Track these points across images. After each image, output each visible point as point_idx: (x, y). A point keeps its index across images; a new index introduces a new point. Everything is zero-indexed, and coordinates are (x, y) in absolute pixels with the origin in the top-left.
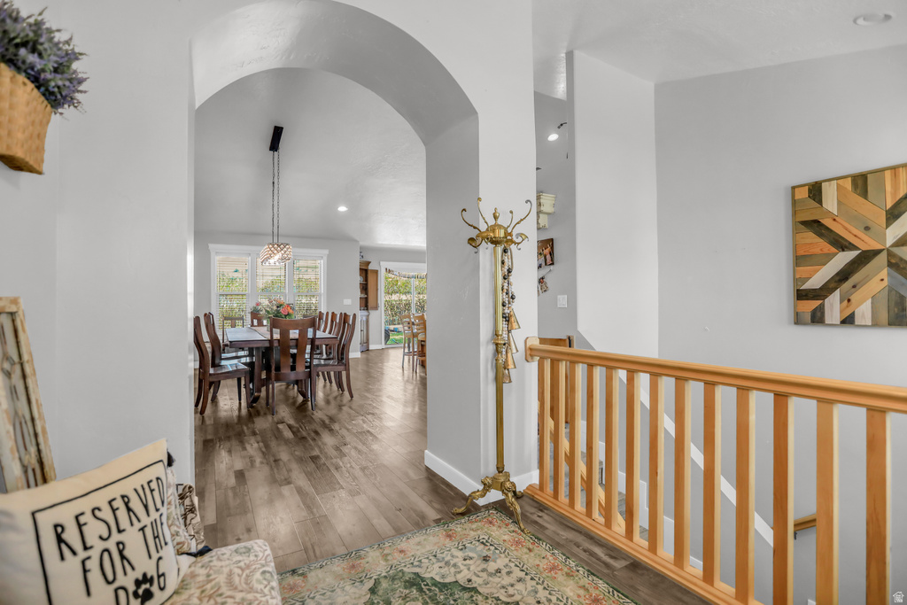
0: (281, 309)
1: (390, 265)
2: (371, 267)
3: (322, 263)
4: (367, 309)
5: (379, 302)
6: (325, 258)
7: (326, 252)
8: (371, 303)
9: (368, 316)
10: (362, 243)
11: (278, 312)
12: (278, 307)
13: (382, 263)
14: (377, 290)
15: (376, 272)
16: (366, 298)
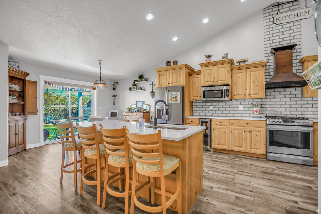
1: (50, 79)
2: (29, 78)
4: (24, 114)
5: (38, 108)
8: (28, 109)
9: (25, 120)
13: (41, 76)
14: (36, 98)
15: (35, 83)
16: (23, 104)
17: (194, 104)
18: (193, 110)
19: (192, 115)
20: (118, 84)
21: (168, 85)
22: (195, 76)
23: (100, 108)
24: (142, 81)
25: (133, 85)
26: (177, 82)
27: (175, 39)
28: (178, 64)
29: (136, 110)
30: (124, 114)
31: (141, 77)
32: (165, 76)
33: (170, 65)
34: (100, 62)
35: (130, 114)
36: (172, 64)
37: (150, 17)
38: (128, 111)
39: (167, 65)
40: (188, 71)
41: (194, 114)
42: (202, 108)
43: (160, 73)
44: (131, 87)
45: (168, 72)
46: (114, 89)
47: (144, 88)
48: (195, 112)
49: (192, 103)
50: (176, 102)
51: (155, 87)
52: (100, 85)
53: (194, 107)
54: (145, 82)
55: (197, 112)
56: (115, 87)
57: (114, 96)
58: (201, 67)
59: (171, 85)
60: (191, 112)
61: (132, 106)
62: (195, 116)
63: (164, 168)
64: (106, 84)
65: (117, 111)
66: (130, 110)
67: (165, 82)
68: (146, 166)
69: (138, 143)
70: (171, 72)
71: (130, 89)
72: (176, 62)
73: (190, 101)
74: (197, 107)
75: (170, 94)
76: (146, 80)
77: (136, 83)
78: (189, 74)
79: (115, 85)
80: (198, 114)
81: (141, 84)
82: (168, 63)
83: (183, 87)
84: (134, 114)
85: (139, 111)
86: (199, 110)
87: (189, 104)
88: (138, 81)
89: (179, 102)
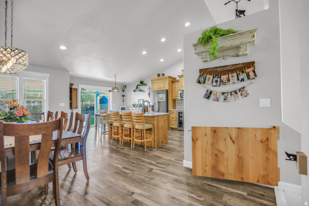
0: (15, 111)
1: (84, 86)
2: (73, 87)
3: (45, 82)
4: (72, 109)
5: (78, 105)
6: (48, 79)
7: (49, 75)
8: (73, 106)
10: (71, 73)
11: (12, 114)
12: (11, 109)
13: (79, 85)
14: (77, 99)
15: (76, 89)
16: (71, 103)
17: (176, 101)
18: (175, 106)
19: (175, 109)
20: (126, 87)
21: (158, 89)
22: (176, 83)
23: (114, 104)
24: (142, 85)
25: (136, 88)
26: (164, 87)
27: (162, 60)
28: (165, 75)
29: (138, 106)
30: (131, 108)
31: (142, 83)
32: (157, 83)
33: (160, 76)
34: (115, 75)
35: (135, 108)
36: (161, 75)
37: (144, 53)
38: (133, 106)
39: (158, 76)
40: (171, 80)
41: (177, 108)
42: (181, 104)
43: (154, 81)
44: (135, 89)
45: (159, 80)
46: (123, 91)
47: (144, 90)
48: (177, 106)
49: (174, 101)
50: (163, 100)
51: (151, 89)
52: (115, 90)
53: (176, 103)
54: (145, 86)
55: (179, 106)
56: (124, 90)
57: (123, 96)
58: (179, 78)
59: (160, 89)
60: (174, 107)
61: (136, 103)
62: (177, 109)
63: (145, 126)
64: (119, 89)
65: (125, 107)
66: (134, 106)
67: (156, 87)
68: (139, 126)
69: (137, 117)
70: (160, 80)
71: (134, 91)
72: (163, 75)
73: (173, 100)
74: (178, 103)
75: (159, 95)
76: (145, 85)
77: (138, 87)
78: (172, 82)
79: (124, 87)
80: (179, 108)
81: (142, 87)
82: (159, 75)
83: (167, 91)
84: (137, 108)
85: (140, 106)
86: (179, 105)
87: (173, 101)
88: (140, 86)
89: (165, 100)
